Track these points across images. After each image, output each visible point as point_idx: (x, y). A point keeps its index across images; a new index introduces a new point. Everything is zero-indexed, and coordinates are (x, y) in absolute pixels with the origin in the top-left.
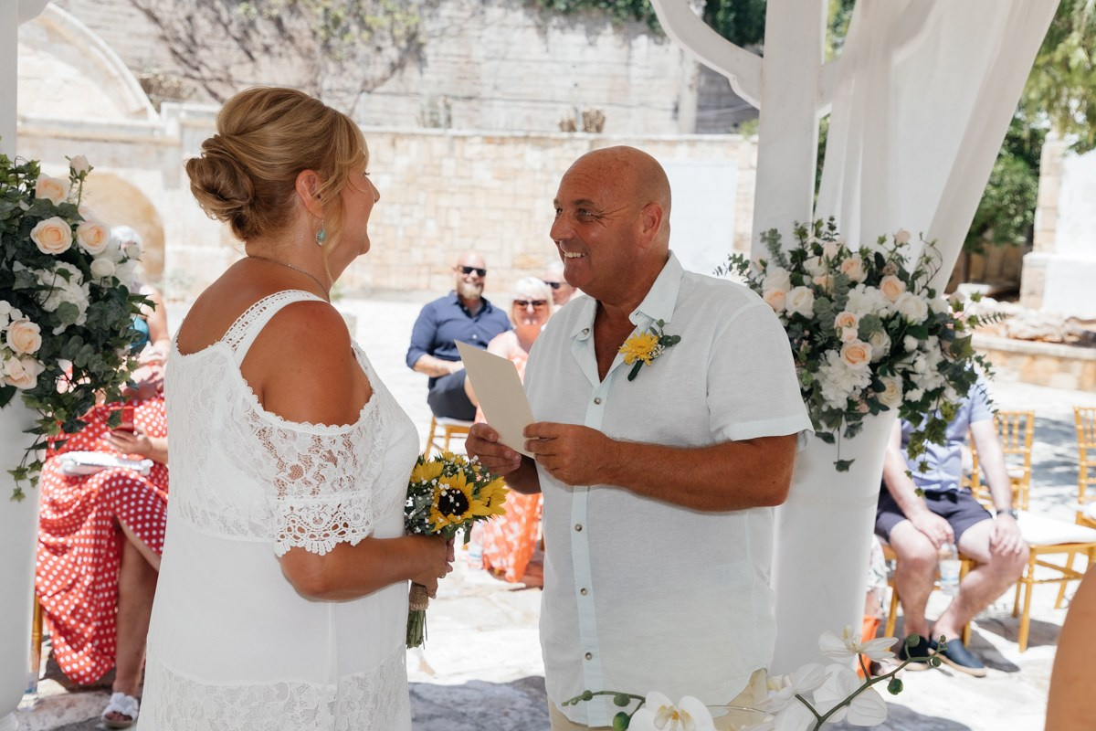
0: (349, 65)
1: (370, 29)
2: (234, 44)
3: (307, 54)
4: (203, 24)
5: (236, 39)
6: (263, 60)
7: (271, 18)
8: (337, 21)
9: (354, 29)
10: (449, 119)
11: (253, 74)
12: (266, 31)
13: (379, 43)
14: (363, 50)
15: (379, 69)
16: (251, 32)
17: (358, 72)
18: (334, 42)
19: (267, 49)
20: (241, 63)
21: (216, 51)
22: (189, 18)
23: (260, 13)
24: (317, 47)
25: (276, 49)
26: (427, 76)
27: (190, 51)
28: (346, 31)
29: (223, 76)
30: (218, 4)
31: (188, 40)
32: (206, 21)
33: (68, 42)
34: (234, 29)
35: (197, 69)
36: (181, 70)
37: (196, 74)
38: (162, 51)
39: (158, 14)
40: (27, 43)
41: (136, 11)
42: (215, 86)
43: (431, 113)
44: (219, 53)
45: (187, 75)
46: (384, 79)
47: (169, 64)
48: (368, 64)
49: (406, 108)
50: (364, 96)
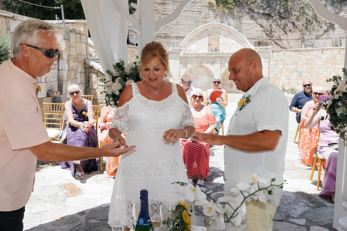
0: (313, 32)
1: (319, 22)
2: (282, 30)
3: (301, 31)
4: (274, 26)
5: (282, 29)
6: (289, 33)
7: (291, 22)
8: (309, 21)
9: (314, 22)
10: (341, 44)
11: (286, 37)
12: (290, 26)
13: (321, 25)
14: (317, 28)
15: (321, 32)
16: (286, 27)
17: (315, 34)
18: (308, 27)
19: (290, 31)
20: (283, 35)
21: (277, 33)
22: (270, 25)
23: (289, 21)
24: (304, 28)
25: (293, 30)
26: (335, 33)
27: (271, 33)
28: (312, 23)
29: (279, 39)
30: (278, 21)
31: (270, 31)
32: (275, 25)
33: (233, 35)
34: (282, 26)
35: (272, 37)
36: (268, 38)
37: (272, 39)
38: (264, 34)
39: (263, 25)
40: (224, 36)
41: (257, 25)
42: (276, 41)
43: (336, 43)
44: (278, 33)
45: (270, 39)
46: (323, 35)
47: (265, 37)
48: (318, 31)
49: (329, 42)
50: (316, 40)
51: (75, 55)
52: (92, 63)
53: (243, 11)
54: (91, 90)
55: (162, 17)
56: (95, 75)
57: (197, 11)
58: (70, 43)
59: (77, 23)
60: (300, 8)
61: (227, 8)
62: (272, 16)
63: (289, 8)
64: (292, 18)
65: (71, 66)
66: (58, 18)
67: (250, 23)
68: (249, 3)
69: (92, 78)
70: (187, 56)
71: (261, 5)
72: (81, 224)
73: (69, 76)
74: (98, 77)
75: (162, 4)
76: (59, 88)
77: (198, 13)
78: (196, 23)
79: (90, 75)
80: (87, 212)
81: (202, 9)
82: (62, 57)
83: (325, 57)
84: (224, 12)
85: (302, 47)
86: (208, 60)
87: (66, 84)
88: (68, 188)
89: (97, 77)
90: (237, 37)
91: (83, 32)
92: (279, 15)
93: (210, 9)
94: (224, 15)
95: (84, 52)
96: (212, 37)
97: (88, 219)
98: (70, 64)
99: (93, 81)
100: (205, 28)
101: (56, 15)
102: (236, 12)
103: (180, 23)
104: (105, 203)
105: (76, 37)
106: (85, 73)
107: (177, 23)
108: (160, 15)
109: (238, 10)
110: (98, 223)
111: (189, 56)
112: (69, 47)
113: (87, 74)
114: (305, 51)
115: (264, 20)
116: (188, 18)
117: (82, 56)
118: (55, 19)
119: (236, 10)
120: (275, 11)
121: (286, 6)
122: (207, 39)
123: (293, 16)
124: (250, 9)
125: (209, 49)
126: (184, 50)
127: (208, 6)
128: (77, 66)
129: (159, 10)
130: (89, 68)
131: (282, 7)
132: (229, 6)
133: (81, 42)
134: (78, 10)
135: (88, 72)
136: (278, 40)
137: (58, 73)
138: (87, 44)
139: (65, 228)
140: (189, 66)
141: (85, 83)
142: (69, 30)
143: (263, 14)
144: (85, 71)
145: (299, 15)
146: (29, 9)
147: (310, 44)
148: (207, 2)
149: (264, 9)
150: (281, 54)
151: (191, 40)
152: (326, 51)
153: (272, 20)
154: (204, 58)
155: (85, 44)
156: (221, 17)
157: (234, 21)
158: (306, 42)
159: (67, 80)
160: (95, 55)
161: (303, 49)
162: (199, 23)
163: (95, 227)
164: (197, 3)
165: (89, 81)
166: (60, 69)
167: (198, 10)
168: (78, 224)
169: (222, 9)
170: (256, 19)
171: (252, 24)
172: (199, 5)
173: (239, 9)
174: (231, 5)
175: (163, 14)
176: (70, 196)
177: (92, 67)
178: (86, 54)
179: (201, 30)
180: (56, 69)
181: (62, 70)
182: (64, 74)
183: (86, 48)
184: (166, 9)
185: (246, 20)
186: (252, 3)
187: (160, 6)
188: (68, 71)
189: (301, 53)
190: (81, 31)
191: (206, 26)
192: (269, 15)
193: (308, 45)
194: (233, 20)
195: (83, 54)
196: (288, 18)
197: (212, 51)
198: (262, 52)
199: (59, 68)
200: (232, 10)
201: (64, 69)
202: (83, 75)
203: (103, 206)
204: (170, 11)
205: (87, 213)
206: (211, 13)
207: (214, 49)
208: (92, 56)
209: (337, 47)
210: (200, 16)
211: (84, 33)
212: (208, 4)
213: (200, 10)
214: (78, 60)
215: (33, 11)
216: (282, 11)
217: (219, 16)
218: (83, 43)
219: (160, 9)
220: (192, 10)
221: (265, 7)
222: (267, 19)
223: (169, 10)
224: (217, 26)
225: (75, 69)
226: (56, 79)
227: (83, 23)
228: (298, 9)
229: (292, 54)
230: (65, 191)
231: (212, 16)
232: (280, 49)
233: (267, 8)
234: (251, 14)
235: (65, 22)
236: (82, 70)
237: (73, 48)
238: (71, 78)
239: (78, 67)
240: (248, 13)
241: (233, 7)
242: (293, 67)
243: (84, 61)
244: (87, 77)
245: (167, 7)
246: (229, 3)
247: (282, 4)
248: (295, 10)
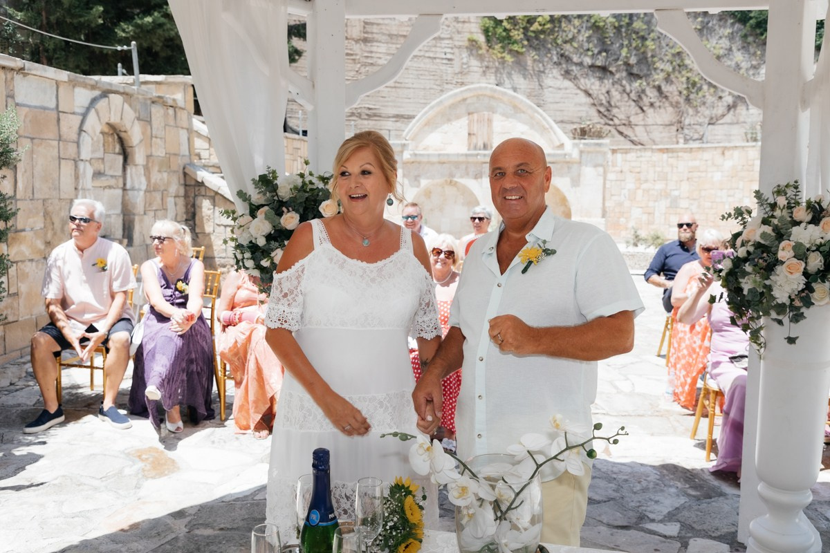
0: (702, 109)
1: (714, 87)
2: (633, 104)
3: (676, 105)
4: (616, 95)
5: (634, 101)
6: (650, 111)
7: (654, 87)
8: (694, 84)
9: (705, 88)
11: (644, 120)
12: (652, 94)
13: (720, 94)
14: (710, 99)
15: (720, 109)
16: (643, 96)
17: (707, 113)
18: (692, 96)
19: (652, 105)
20: (637, 114)
21: (623, 109)
22: (608, 92)
23: (648, 84)
24: (682, 100)
25: (657, 104)
27: (608, 110)
28: (700, 89)
29: (627, 123)
30: (624, 82)
31: (607, 105)
32: (617, 93)
33: (524, 112)
34: (633, 95)
35: (612, 120)
36: (602, 121)
37: (611, 122)
38: (593, 112)
39: (591, 92)
40: (504, 115)
41: (579, 91)
42: (622, 129)
43: (752, 133)
44: (625, 110)
45: (606, 124)
46: (723, 116)
47: (596, 118)
48: (713, 107)
49: (737, 131)
50: (710, 127)
51: (163, 155)
52: (202, 175)
53: (546, 59)
54: (200, 235)
55: (363, 70)
56: (208, 201)
57: (443, 59)
58: (151, 129)
59: (169, 84)
60: (674, 55)
61: (511, 51)
62: (611, 73)
63: (649, 55)
64: (656, 77)
65: (153, 181)
66: (125, 71)
67: (562, 87)
68: (559, 41)
69: (201, 208)
70: (419, 159)
71: (586, 46)
72: (176, 539)
73: (148, 204)
74: (214, 206)
75: (362, 41)
76: (126, 231)
77: (445, 61)
78: (439, 85)
79: (198, 202)
80: (190, 512)
81: (453, 54)
82: (133, 161)
83: (728, 164)
84: (503, 61)
85: (678, 143)
86: (467, 168)
87: (141, 221)
88: (147, 459)
89: (212, 207)
90: (532, 118)
91: (181, 103)
92: (627, 70)
93: (471, 54)
94: (504, 68)
95: (184, 150)
96: (475, 116)
97: (192, 526)
98: (151, 176)
99: (204, 214)
100: (459, 98)
101: (119, 65)
102: (530, 62)
103: (403, 85)
104: (232, 492)
105: (166, 115)
106: (186, 196)
107: (397, 85)
108: (359, 65)
109: (536, 57)
110: (215, 537)
111: (425, 159)
112: (149, 138)
113: (191, 199)
114: (684, 150)
115: (593, 80)
116: (421, 72)
117: (180, 158)
118: (116, 73)
119: (530, 57)
120: (617, 60)
121: (642, 50)
122: (464, 121)
123: (658, 71)
124: (562, 55)
125: (470, 145)
126: (411, 145)
127: (467, 48)
128: (168, 180)
129: (356, 55)
130: (195, 186)
131: (634, 52)
132: (516, 47)
133: (177, 127)
134: (170, 53)
135: (193, 195)
136: (624, 125)
137: (123, 196)
138: (190, 130)
139: (140, 547)
140: (424, 182)
141: (186, 220)
142: (151, 99)
143: (592, 66)
144: (186, 191)
145: (670, 69)
146: (55, 50)
147: (696, 136)
148: (466, 39)
149: (593, 55)
150: (632, 156)
151: (427, 124)
152: (731, 152)
153: (611, 81)
154: (457, 164)
155: (185, 131)
156: (496, 72)
157: (527, 82)
158: (686, 131)
159: (145, 214)
160: (207, 157)
161: (681, 145)
162: (446, 86)
163: (208, 544)
164: (443, 39)
165: (194, 215)
166: (128, 186)
167: (444, 57)
168: (169, 538)
169: (499, 55)
170: (575, 78)
171: (566, 89)
172: (447, 45)
173: (536, 54)
174: (520, 45)
175: (365, 65)
176: (152, 478)
177: (203, 183)
178: (187, 153)
179: (451, 101)
180: (118, 188)
181: (133, 189)
182: (138, 199)
183: (189, 139)
184: (371, 52)
185: (554, 79)
186: (566, 42)
187: (358, 45)
188: (145, 191)
189: (675, 154)
190: (178, 102)
191: (462, 92)
192: (604, 69)
193: (691, 139)
194: (525, 79)
195: (181, 154)
196: (647, 76)
197: (475, 148)
198: (589, 152)
199: (125, 184)
200: (521, 57)
201: (137, 186)
202: (181, 201)
203: (227, 499)
204: (380, 58)
205: (190, 515)
206: (474, 63)
207: (480, 144)
208: (200, 159)
209: (754, 144)
210: (450, 70)
211: (183, 106)
212: (466, 44)
213: (449, 56)
214: (170, 167)
215: (63, 53)
216: (633, 60)
217: (493, 70)
218: (182, 128)
219: (358, 52)
220: (432, 55)
221: (596, 51)
222: (601, 79)
223: (378, 55)
224: (488, 93)
225: (162, 188)
226: (118, 210)
227: (182, 83)
228: (669, 57)
229: (657, 157)
230: (140, 465)
231: (475, 69)
232: (629, 145)
233: (600, 53)
234: (564, 66)
235: (141, 80)
236: (178, 190)
237: (158, 140)
238: (154, 208)
239: (169, 183)
240: (558, 64)
241: (524, 50)
242: (660, 186)
243: (184, 168)
244: (189, 206)
245: (374, 49)
246: (515, 42)
247: (634, 44)
248: (661, 59)
